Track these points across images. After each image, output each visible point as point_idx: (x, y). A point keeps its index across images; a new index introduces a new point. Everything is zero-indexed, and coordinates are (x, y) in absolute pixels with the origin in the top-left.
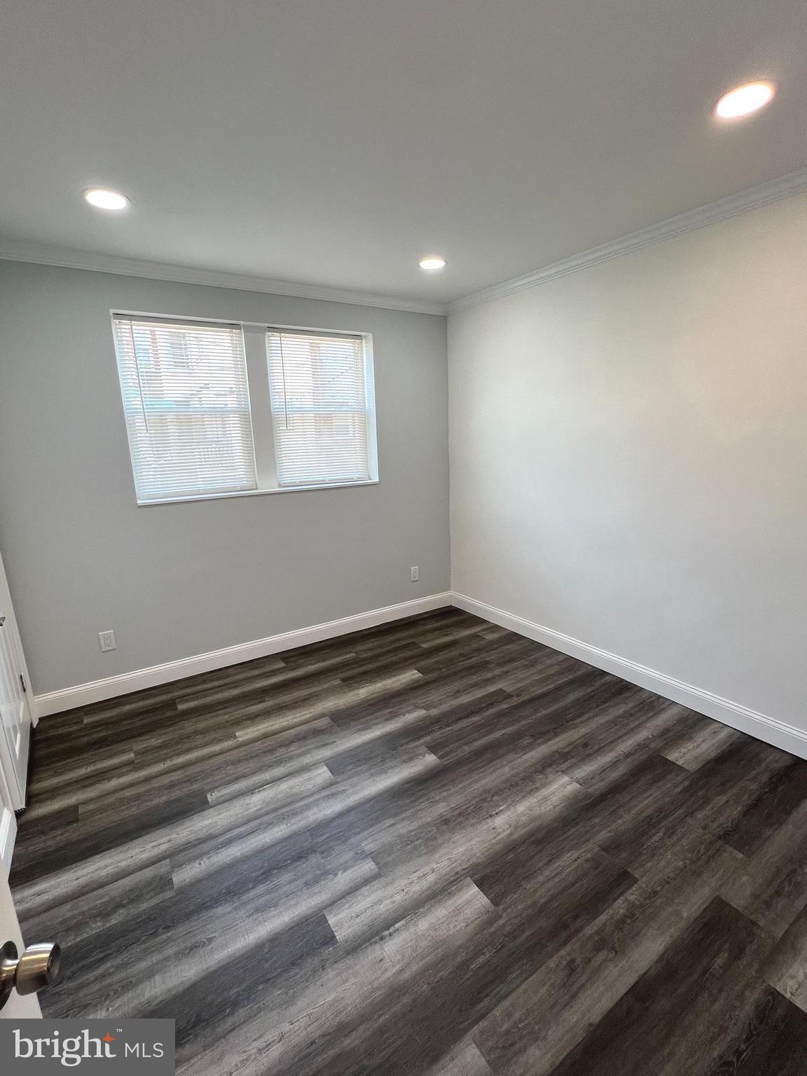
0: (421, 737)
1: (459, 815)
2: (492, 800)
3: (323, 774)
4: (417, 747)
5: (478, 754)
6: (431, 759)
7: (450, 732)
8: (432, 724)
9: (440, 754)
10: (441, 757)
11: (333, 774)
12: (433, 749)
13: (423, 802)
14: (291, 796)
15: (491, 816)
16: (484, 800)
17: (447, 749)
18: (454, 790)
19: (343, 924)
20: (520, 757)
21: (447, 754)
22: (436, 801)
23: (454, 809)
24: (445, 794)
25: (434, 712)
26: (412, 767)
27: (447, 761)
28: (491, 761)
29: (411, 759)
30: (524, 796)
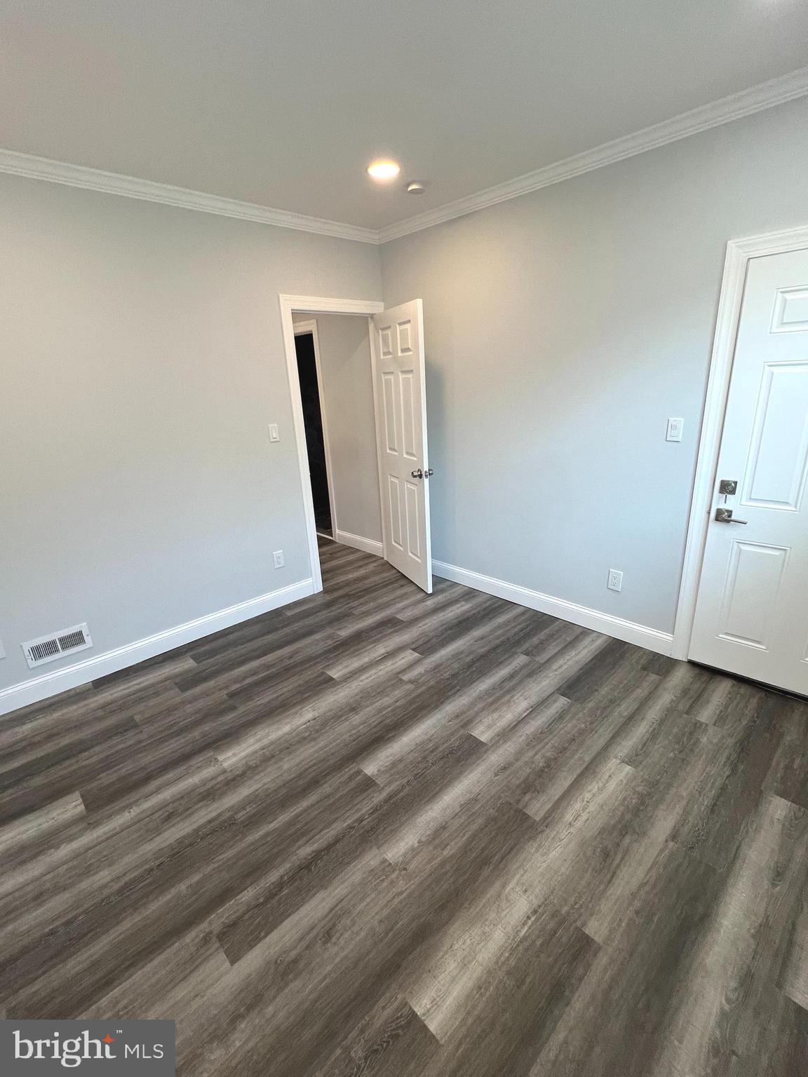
0: (386, 801)
1: (342, 716)
2: (311, 732)
3: (482, 732)
4: (390, 783)
5: (315, 783)
6: (370, 768)
7: (347, 814)
8: (373, 829)
9: (359, 777)
10: (359, 772)
11: (471, 735)
12: (369, 783)
13: (374, 722)
14: (496, 709)
15: (315, 719)
16: (317, 731)
17: (352, 784)
18: (344, 737)
19: (410, 656)
20: (265, 784)
21: (350, 778)
22: (363, 723)
23: (347, 719)
24: (354, 732)
25: (371, 859)
26: (391, 755)
27: (353, 768)
28: (299, 776)
29: (394, 765)
30: (279, 740)
